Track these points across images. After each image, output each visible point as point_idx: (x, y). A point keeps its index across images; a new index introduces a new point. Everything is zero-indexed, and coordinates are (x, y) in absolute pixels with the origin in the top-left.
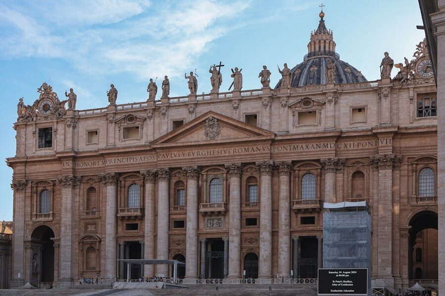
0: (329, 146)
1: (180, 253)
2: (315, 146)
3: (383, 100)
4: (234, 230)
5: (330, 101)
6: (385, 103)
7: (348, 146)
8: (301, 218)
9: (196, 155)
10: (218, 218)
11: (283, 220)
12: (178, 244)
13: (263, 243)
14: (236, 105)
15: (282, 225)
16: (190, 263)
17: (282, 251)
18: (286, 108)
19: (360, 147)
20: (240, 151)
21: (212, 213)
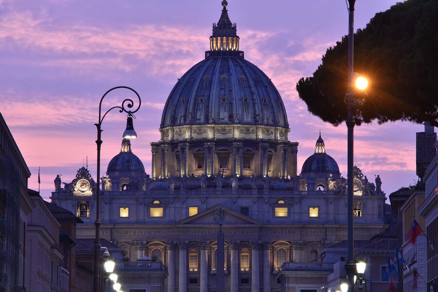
0: (296, 233)
2: (287, 232)
3: (330, 205)
5: (296, 203)
6: (331, 208)
7: (308, 233)
9: (207, 233)
11: (267, 281)
14: (235, 201)
15: (266, 284)
18: (268, 205)
19: (315, 234)
20: (238, 232)
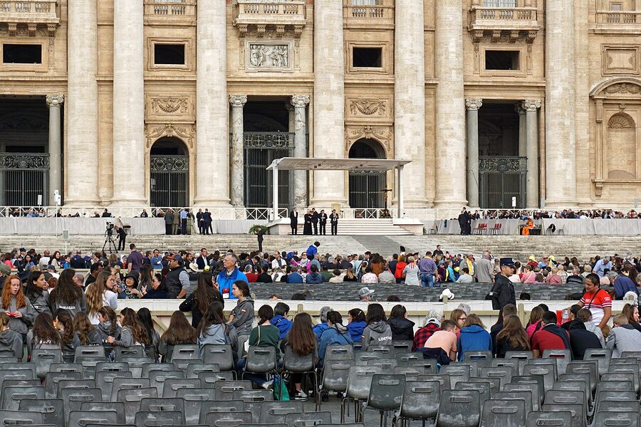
1: (174, 133)
4: (332, 77)
8: (488, 53)
10: (279, 42)
11: (452, 56)
12: (169, 110)
13: (409, 115)
15: (451, 69)
16: (215, 161)
17: (452, 135)
21: (271, 28)
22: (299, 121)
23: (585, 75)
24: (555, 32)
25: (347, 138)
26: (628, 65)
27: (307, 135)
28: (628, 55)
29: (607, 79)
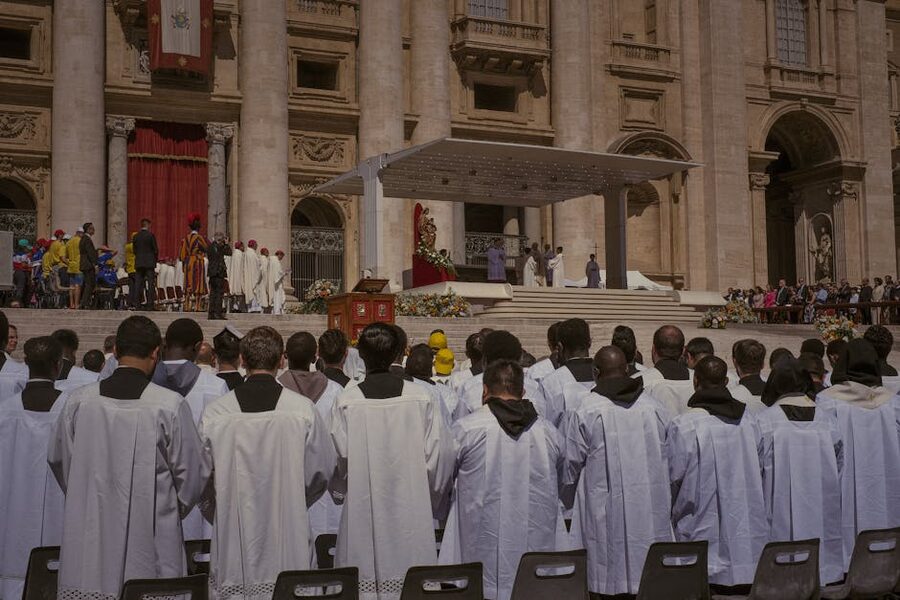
1: (14, 174)
11: (438, 82)
15: (435, 100)
22: (216, 164)
23: (601, 125)
24: (570, 60)
25: (292, 196)
26: (648, 118)
27: (228, 187)
28: (648, 104)
29: (626, 134)
